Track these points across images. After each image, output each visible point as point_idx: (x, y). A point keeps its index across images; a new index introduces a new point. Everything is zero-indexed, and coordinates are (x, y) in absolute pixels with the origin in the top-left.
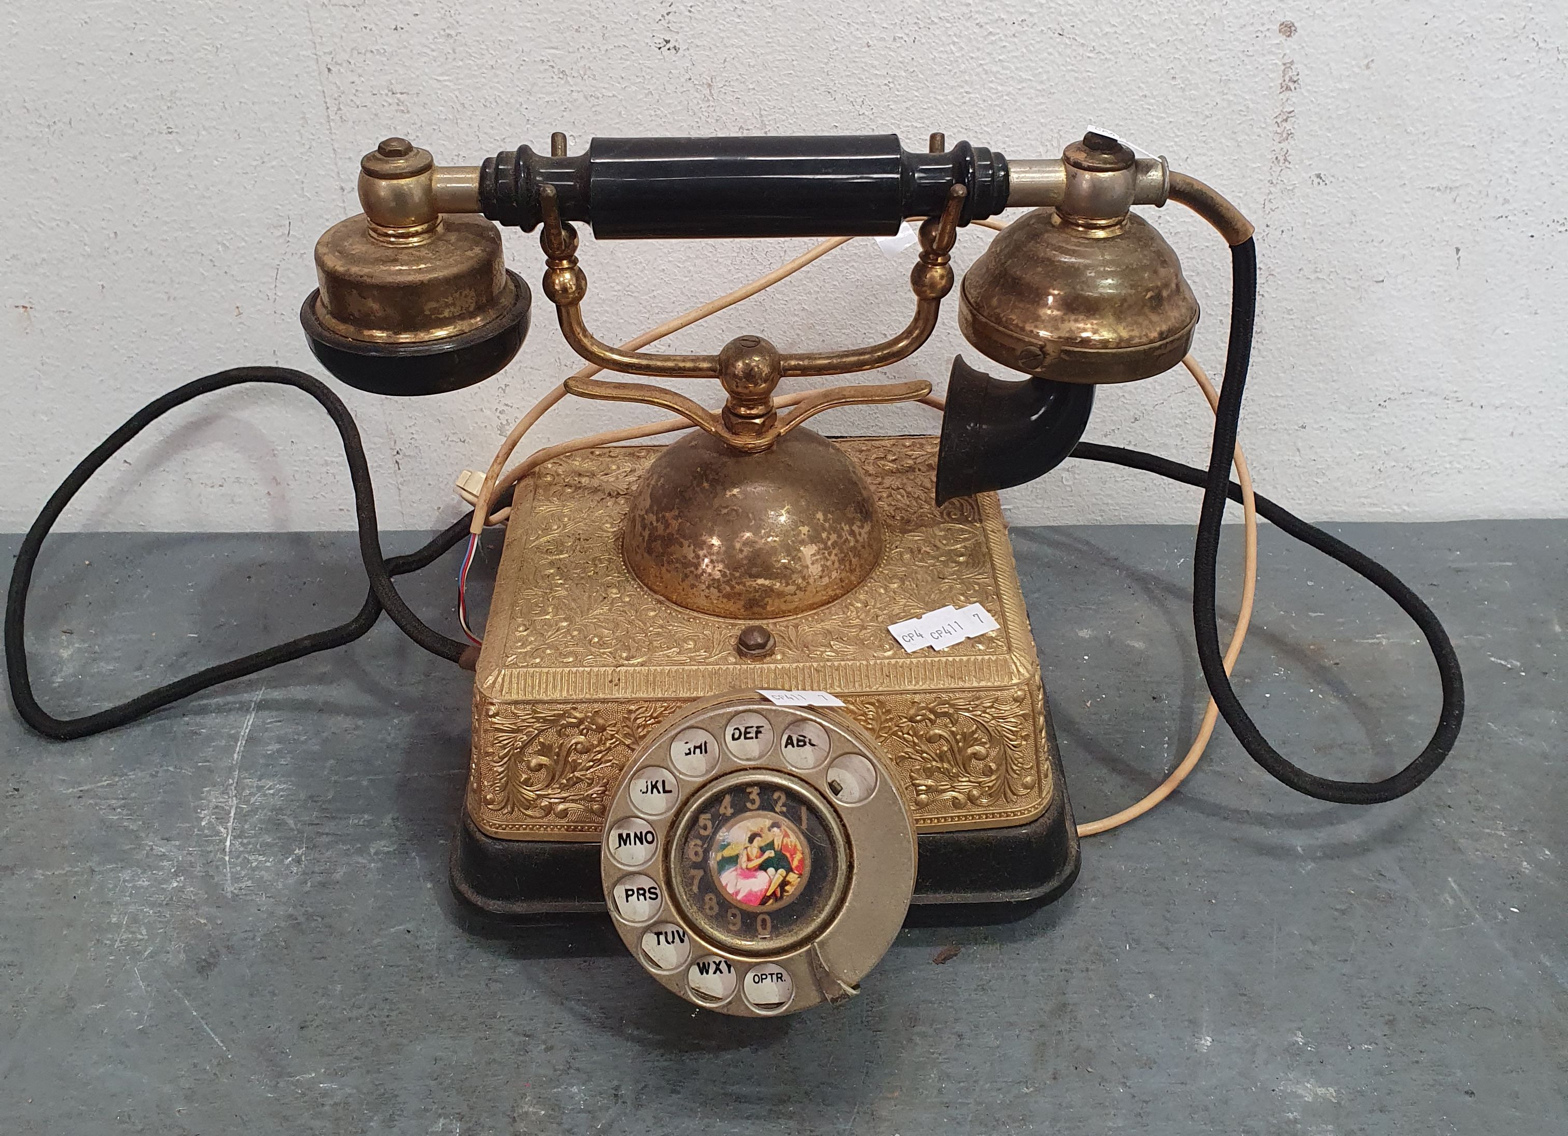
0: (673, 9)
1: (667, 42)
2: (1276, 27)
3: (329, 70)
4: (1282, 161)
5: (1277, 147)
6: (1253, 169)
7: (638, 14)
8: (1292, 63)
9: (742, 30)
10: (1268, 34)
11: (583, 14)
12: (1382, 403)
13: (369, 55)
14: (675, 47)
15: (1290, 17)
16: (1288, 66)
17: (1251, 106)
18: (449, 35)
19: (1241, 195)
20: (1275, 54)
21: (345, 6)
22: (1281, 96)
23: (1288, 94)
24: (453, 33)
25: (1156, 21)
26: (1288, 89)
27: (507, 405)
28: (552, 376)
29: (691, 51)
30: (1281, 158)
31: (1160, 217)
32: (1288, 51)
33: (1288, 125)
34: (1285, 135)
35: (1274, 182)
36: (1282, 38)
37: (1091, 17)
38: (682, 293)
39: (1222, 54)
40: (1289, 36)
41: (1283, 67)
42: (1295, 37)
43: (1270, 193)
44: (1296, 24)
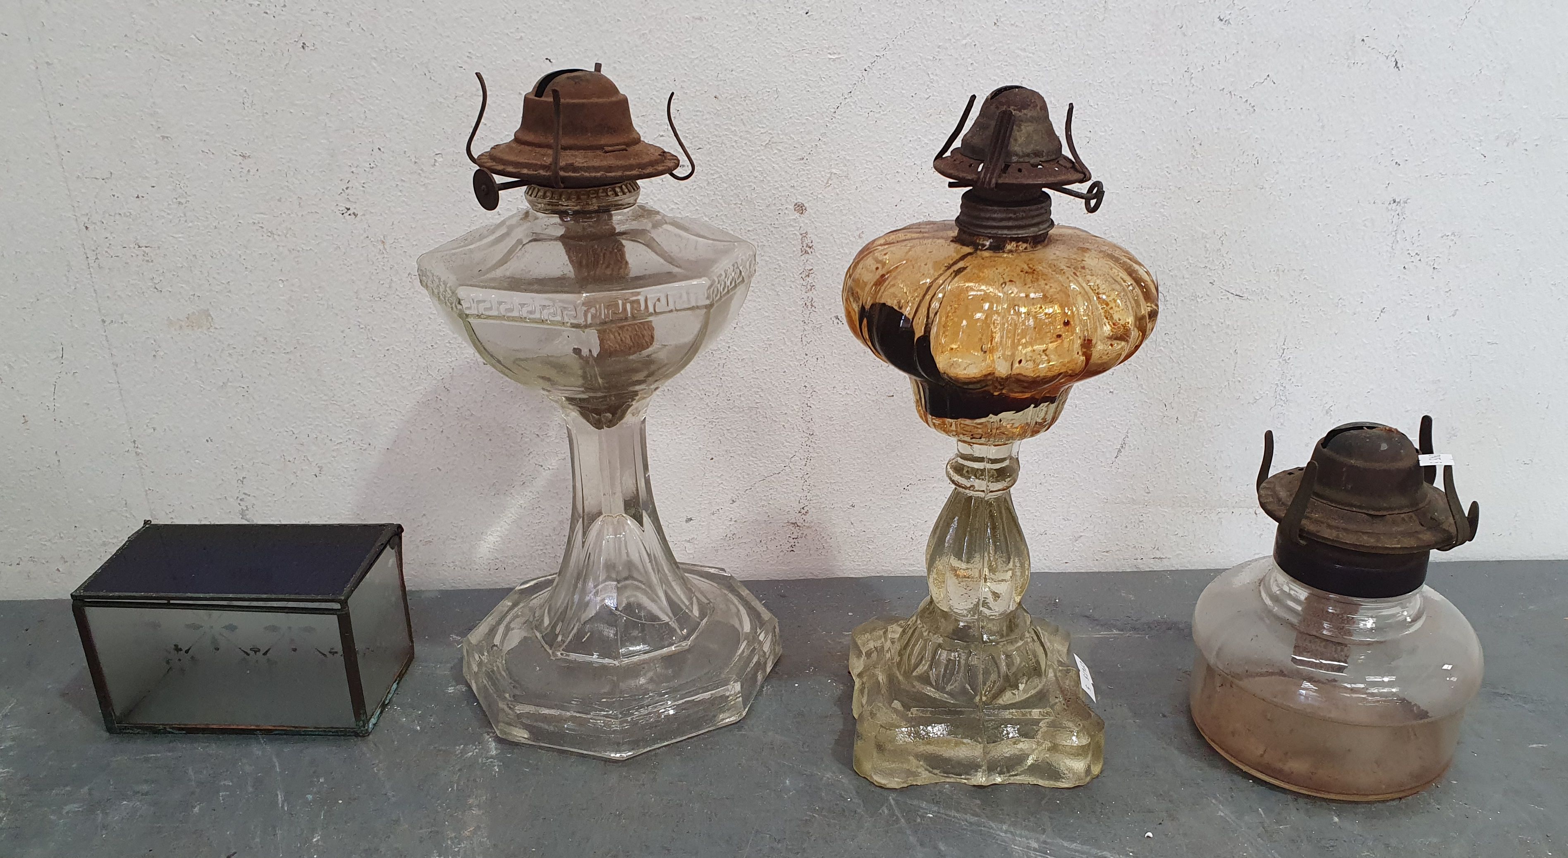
0: (350, 185)
1: (348, 209)
2: (792, 207)
3: (87, 228)
4: (810, 307)
5: (805, 296)
6: (790, 312)
7: (324, 189)
8: (806, 233)
9: (404, 201)
10: (787, 212)
11: (282, 188)
12: (906, 488)
13: (118, 217)
14: (354, 213)
15: (800, 200)
16: (804, 235)
17: (782, 265)
18: (180, 203)
19: (784, 331)
20: (794, 227)
21: (96, 178)
22: (803, 258)
23: (807, 256)
24: (183, 201)
25: (706, 201)
26: (806, 252)
27: (245, 494)
28: (279, 470)
29: (367, 216)
30: (809, 304)
31: (729, 347)
32: (802, 225)
33: (810, 280)
34: (809, 287)
35: (807, 323)
36: (797, 215)
37: (659, 197)
38: (376, 402)
39: (756, 226)
40: (802, 213)
41: (800, 237)
42: (806, 214)
43: (805, 330)
44: (805, 205)
